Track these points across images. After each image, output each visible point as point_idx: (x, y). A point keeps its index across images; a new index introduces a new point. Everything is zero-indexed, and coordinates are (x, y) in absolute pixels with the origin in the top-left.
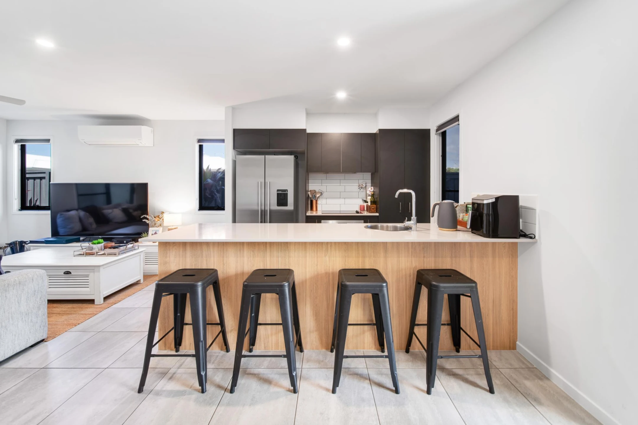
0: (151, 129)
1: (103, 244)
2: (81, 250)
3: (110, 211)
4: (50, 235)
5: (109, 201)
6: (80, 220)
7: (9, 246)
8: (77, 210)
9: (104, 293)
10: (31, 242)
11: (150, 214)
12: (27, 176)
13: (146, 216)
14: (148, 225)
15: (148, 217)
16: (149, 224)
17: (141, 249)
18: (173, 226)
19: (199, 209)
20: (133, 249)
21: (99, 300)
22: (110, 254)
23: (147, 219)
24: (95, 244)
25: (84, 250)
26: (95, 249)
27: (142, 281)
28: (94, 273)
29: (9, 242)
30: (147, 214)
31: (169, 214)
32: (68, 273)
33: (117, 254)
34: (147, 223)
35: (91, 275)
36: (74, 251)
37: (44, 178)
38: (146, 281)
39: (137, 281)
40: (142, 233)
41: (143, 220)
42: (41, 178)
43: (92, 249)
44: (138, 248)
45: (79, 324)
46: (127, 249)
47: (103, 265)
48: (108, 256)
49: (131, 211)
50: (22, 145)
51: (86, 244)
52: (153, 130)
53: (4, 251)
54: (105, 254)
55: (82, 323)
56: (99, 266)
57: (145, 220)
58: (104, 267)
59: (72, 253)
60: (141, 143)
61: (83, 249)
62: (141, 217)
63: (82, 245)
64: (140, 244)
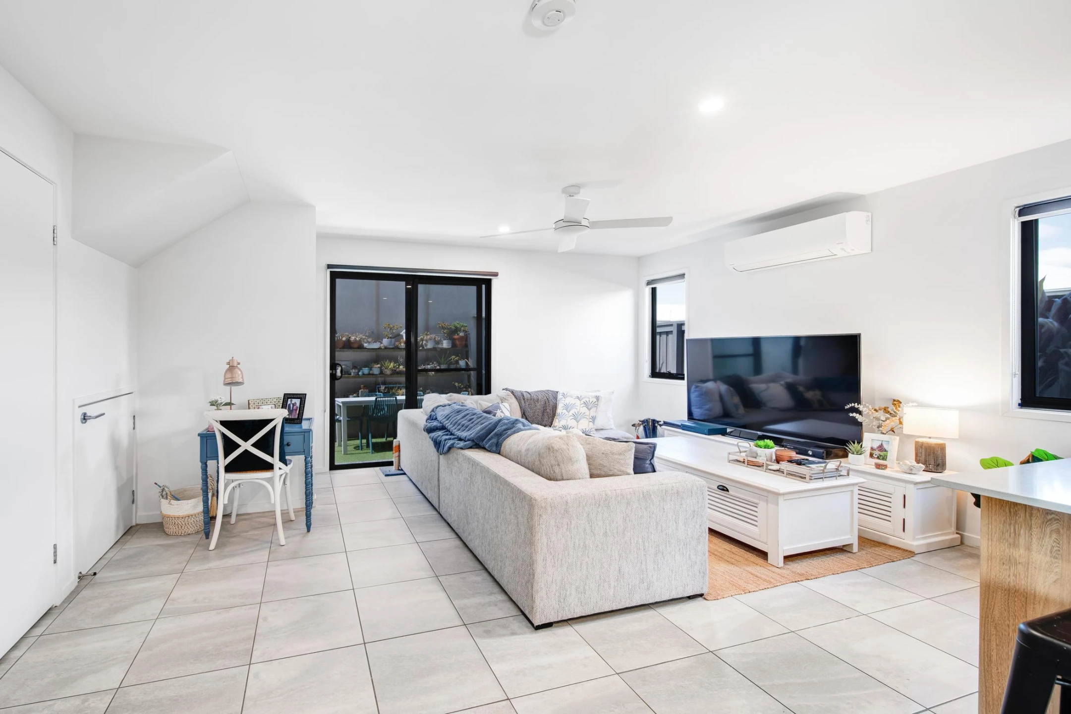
0: (865, 214)
1: (773, 450)
2: (739, 454)
3: (763, 386)
4: (685, 416)
5: (758, 368)
6: (721, 398)
7: (643, 424)
8: (715, 380)
9: (785, 548)
10: (666, 423)
11: (864, 403)
12: (658, 330)
13: (856, 405)
14: (860, 424)
15: (861, 407)
16: (863, 423)
17: (853, 479)
18: (930, 438)
19: (1020, 402)
20: (837, 474)
21: (777, 558)
22: (791, 474)
23: (860, 413)
24: (760, 447)
25: (744, 454)
26: (761, 456)
27: (855, 549)
28: (767, 504)
29: (642, 419)
30: (859, 402)
31: (915, 406)
32: (724, 489)
33: (808, 478)
34: (859, 420)
35: (762, 505)
36: (729, 454)
37: (671, 332)
38: (864, 552)
39: (844, 546)
40: (848, 441)
41: (851, 415)
42: (667, 333)
43: (755, 455)
44: (848, 475)
45: (749, 592)
46: (826, 471)
47: (783, 494)
48: (788, 476)
49: (801, 389)
50: (653, 288)
51: (745, 444)
52: (870, 217)
53: (636, 429)
54: (783, 472)
55: (754, 592)
56: (777, 494)
57: (854, 415)
58: (786, 497)
59: (726, 455)
60: (843, 249)
61: (741, 452)
62: (846, 407)
63: (739, 444)
64: (852, 467)
